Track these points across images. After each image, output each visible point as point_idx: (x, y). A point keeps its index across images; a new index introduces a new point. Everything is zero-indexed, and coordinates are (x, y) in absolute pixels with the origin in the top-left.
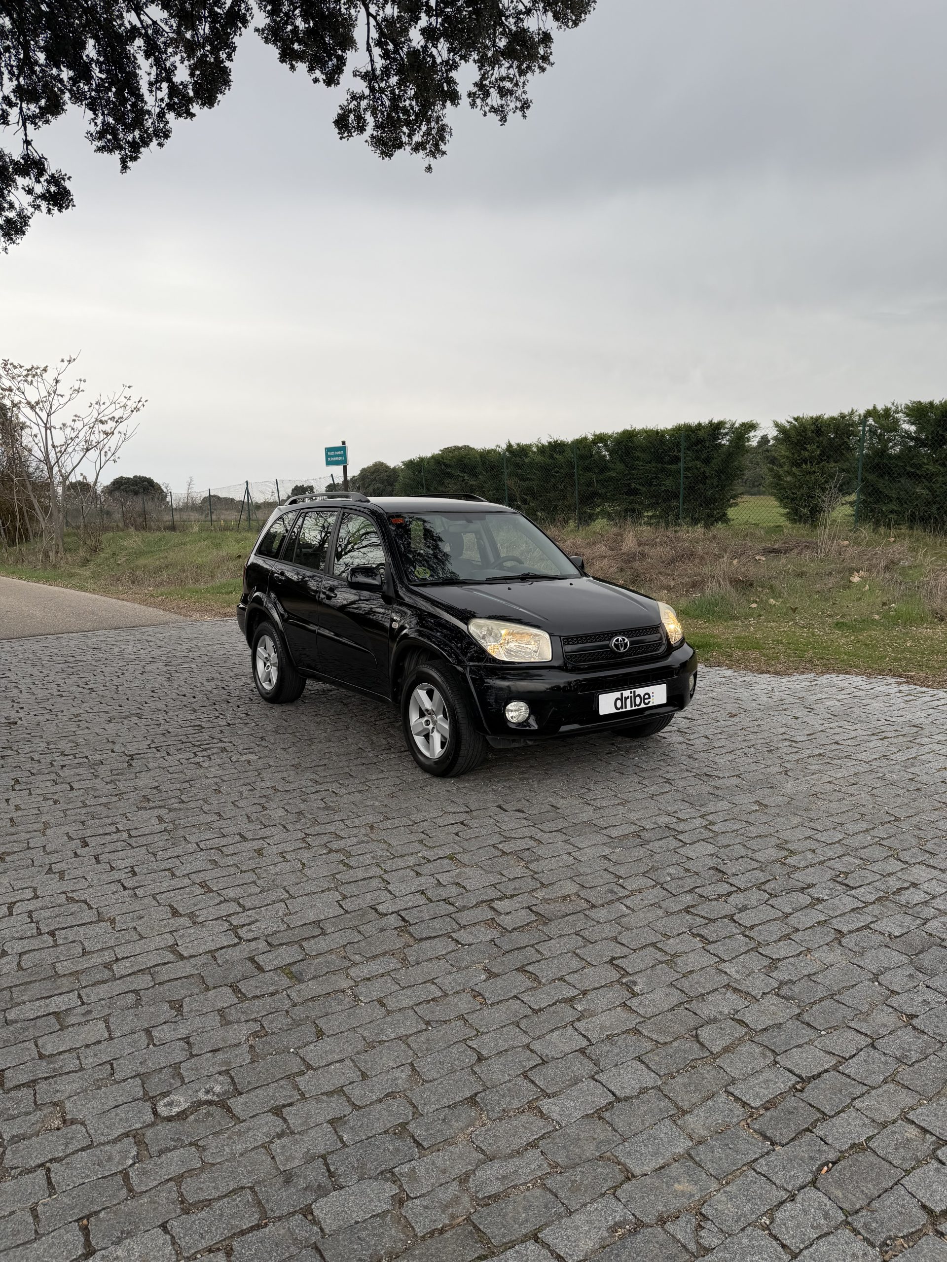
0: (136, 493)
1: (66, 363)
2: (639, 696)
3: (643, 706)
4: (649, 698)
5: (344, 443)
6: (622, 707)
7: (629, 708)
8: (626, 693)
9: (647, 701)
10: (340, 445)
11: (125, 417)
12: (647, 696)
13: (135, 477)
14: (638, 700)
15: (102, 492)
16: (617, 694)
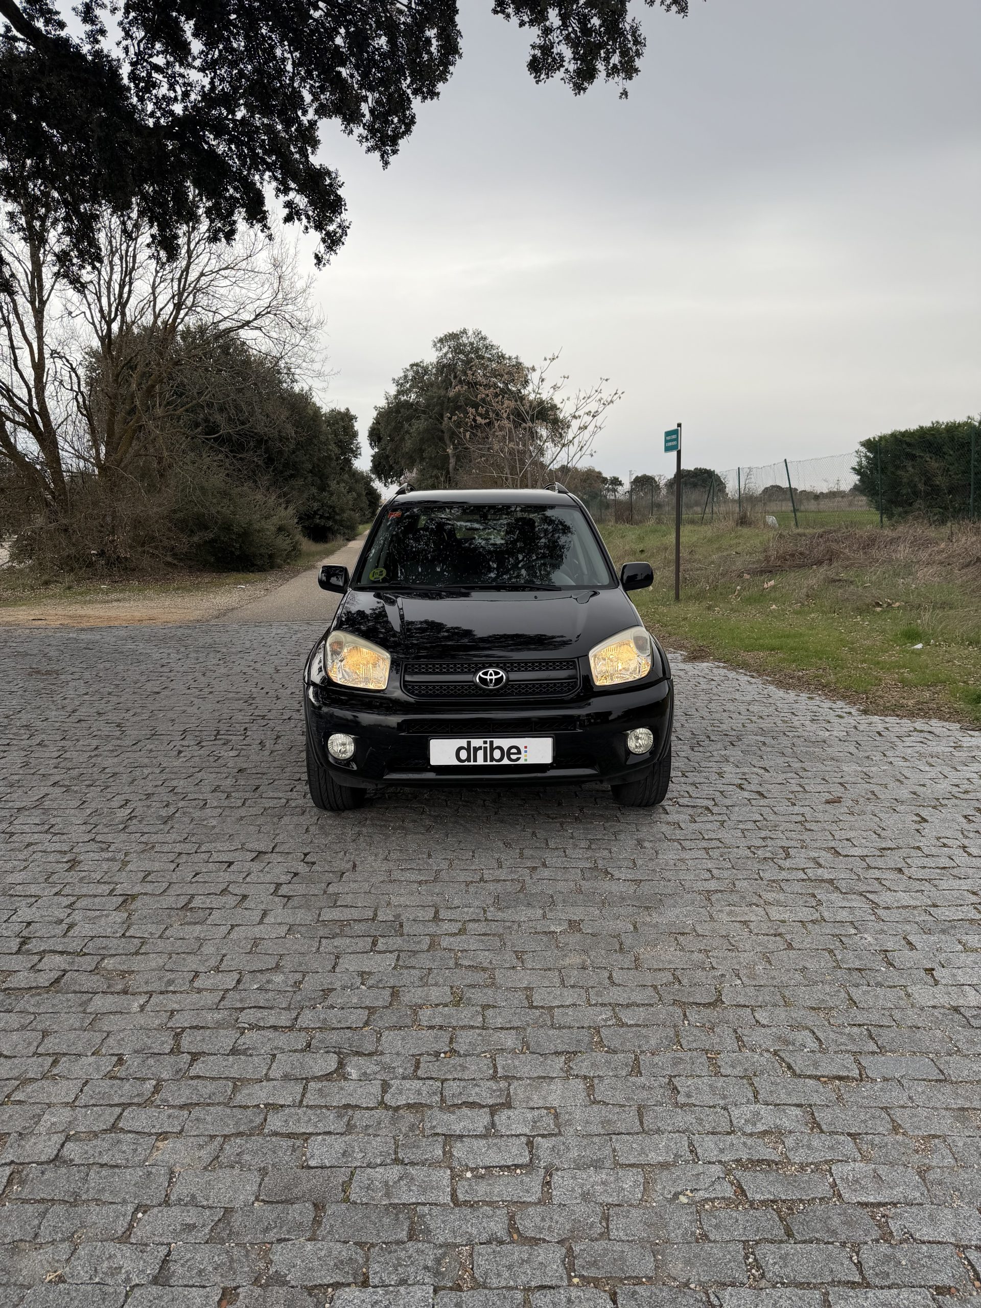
0: (695, 485)
1: (548, 361)
2: (500, 748)
3: (506, 761)
4: (519, 752)
5: (679, 425)
6: (468, 759)
7: (480, 761)
8: (477, 743)
9: (514, 757)
10: (676, 427)
11: (600, 410)
12: (514, 751)
13: (696, 469)
14: (497, 754)
15: (666, 485)
16: (463, 742)
